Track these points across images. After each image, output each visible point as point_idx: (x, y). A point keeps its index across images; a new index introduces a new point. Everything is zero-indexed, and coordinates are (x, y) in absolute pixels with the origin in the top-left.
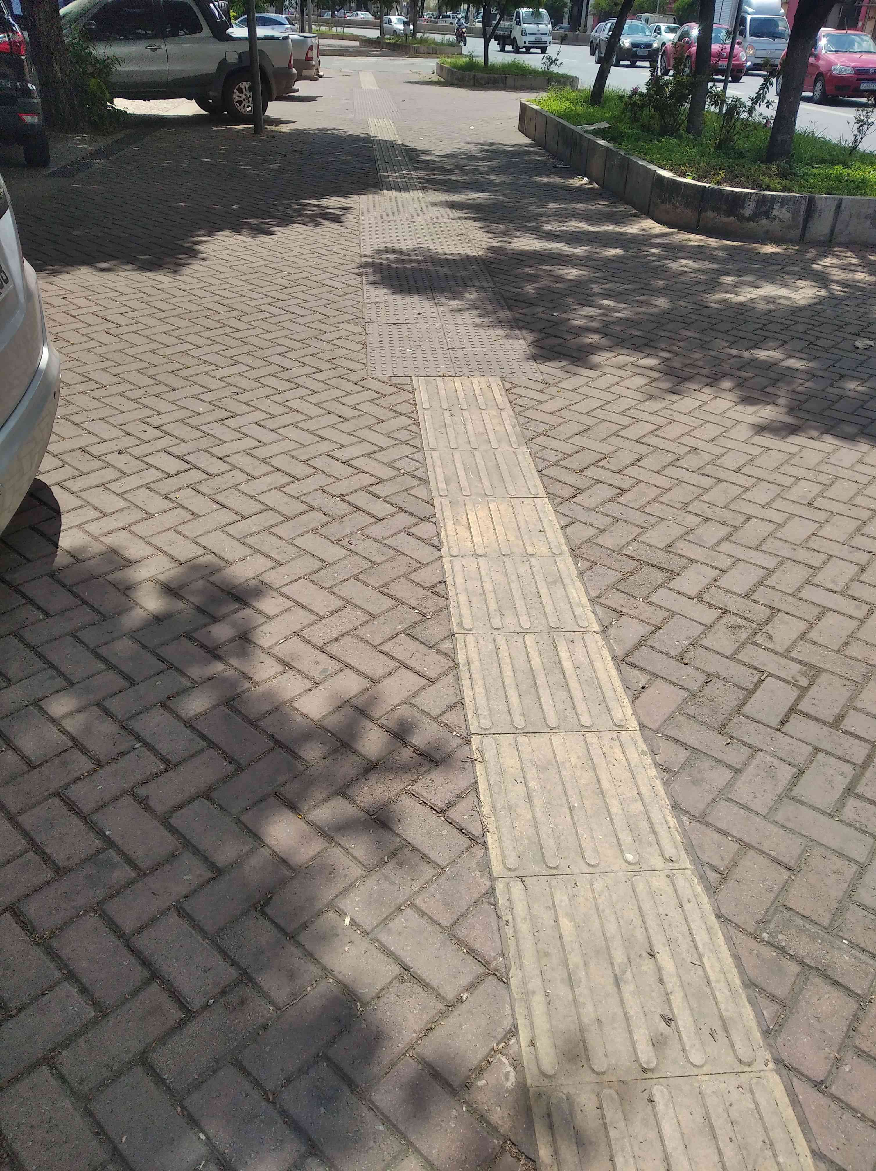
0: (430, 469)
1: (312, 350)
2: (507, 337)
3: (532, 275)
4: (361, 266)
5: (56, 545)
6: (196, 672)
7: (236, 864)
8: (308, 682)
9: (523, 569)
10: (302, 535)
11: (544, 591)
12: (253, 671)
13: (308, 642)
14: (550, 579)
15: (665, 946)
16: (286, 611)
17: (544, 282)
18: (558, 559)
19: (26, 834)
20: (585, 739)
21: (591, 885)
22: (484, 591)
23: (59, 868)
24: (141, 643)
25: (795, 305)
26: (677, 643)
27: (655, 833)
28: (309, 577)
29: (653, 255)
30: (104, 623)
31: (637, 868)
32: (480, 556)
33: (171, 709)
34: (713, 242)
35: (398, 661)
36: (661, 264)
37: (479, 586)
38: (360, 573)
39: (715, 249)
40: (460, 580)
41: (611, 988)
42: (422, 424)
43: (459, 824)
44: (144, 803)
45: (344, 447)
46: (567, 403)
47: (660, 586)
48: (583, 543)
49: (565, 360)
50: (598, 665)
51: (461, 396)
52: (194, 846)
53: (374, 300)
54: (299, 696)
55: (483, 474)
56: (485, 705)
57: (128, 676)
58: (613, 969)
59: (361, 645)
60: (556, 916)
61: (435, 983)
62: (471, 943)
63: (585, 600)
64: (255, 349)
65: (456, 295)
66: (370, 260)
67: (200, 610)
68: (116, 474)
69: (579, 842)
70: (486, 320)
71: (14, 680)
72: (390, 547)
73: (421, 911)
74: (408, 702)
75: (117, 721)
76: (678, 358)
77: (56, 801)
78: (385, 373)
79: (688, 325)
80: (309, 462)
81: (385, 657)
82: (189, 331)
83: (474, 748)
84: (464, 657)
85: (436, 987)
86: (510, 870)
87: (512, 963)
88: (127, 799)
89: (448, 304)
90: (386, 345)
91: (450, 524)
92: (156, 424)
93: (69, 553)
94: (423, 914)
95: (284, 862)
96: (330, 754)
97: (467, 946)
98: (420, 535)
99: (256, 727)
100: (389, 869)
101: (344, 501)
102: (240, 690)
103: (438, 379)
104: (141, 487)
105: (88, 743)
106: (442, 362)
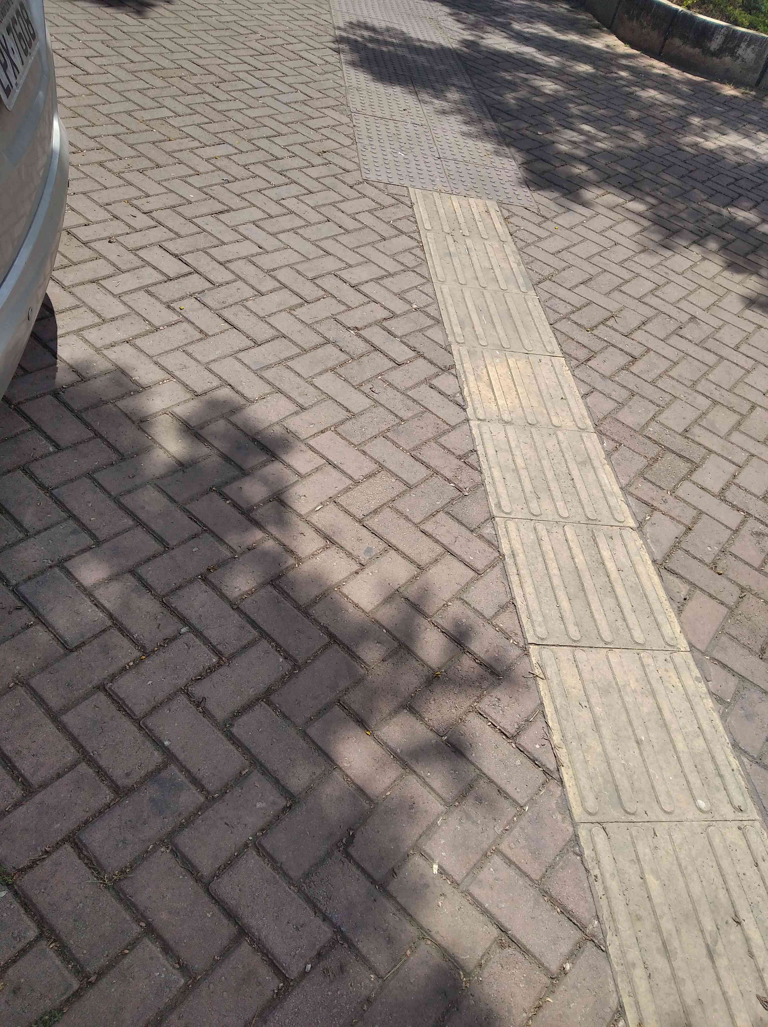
0: (442, 307)
1: (301, 139)
2: (497, 153)
3: (509, 82)
4: (337, 41)
5: (54, 354)
6: (233, 539)
7: (309, 789)
8: (352, 562)
9: (551, 443)
10: (321, 374)
11: (575, 473)
12: (295, 543)
13: (347, 512)
14: (579, 459)
15: (749, 913)
16: (317, 469)
17: (523, 93)
18: (584, 435)
19: (74, 740)
20: (640, 658)
21: (670, 836)
22: (516, 466)
23: (117, 786)
24: (167, 494)
25: (760, 161)
26: (709, 548)
27: (721, 776)
28: (335, 428)
29: (622, 78)
30: (122, 464)
31: (709, 816)
32: (507, 423)
33: (213, 584)
34: (675, 73)
35: (443, 546)
36: (631, 90)
37: (511, 461)
38: (388, 430)
39: (678, 81)
40: (491, 452)
41: (706, 961)
42: (426, 248)
43: (532, 755)
44: (200, 704)
45: (350, 266)
46: (567, 244)
47: (683, 479)
48: (605, 418)
49: (558, 191)
50: (640, 569)
51: (461, 220)
52: (261, 765)
53: (356, 85)
54: (346, 580)
55: (496, 320)
56: (537, 608)
57: (159, 536)
58: (704, 938)
59: (402, 521)
60: (642, 873)
61: (535, 950)
62: (565, 902)
63: (616, 488)
64: (240, 127)
65: (439, 94)
66: (344, 34)
67: (226, 458)
68: (110, 270)
69: (652, 783)
70: (473, 129)
71: (32, 531)
72: (414, 401)
73: (508, 859)
74: (459, 597)
75: (156, 596)
76: (663, 206)
77: (101, 697)
78: (380, 178)
79: (667, 168)
80: (316, 281)
81: (429, 540)
82: (165, 93)
83: (534, 662)
84: (508, 547)
85: (537, 955)
86: (590, 814)
87: (608, 928)
88: (182, 699)
89: (432, 103)
90: (376, 143)
91: (471, 378)
92: (146, 209)
93: (71, 367)
94: (510, 862)
95: (361, 790)
96: (390, 656)
97: (561, 905)
98: (442, 388)
99: (307, 614)
100: (469, 805)
101: (359, 336)
102: (284, 567)
103: (435, 194)
104: (139, 289)
105: (127, 622)
106: (436, 174)
